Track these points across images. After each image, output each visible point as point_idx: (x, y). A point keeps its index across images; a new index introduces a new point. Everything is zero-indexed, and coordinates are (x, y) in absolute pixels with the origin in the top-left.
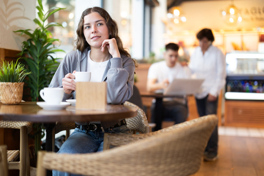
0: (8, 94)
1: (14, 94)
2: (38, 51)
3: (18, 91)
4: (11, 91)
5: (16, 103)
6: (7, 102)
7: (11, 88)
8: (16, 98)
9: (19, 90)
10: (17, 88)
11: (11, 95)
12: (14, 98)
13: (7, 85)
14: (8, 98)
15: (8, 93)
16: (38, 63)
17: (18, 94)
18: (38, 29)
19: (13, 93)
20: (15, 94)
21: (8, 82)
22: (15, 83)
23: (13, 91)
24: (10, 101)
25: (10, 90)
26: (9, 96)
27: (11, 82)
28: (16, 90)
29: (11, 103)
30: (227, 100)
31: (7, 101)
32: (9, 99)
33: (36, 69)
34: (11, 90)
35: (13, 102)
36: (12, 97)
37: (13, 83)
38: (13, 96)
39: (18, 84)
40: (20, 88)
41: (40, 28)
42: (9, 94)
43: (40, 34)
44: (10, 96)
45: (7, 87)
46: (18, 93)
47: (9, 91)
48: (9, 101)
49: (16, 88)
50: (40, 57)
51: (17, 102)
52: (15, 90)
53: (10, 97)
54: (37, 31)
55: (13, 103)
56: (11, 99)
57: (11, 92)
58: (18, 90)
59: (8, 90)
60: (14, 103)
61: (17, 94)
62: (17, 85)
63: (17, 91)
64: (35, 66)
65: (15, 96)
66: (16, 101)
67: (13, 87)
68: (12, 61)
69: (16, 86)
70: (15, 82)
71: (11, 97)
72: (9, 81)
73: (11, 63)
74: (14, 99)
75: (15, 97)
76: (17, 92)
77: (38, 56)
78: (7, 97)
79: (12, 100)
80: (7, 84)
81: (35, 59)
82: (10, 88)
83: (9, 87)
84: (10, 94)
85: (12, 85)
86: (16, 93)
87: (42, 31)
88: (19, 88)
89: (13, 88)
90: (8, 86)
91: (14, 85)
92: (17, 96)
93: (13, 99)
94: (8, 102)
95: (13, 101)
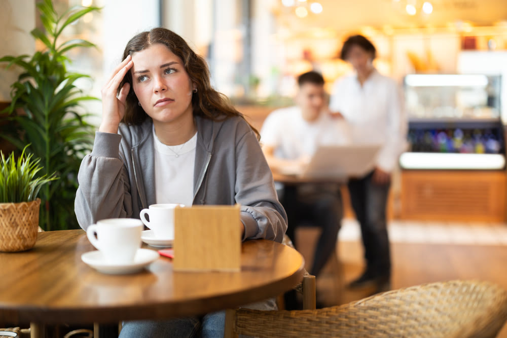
0: (7, 229)
1: (20, 229)
2: (47, 103)
3: (30, 222)
4: (13, 223)
5: (24, 248)
6: (6, 247)
7: (13, 215)
8: (26, 236)
9: (32, 218)
10: (26, 214)
11: (15, 233)
12: (21, 237)
13: (5, 210)
14: (8, 237)
15: (7, 226)
16: (47, 127)
17: (29, 227)
18: (44, 52)
19: (17, 225)
20: (24, 228)
21: (6, 202)
22: (22, 204)
23: (18, 223)
24: (12, 245)
25: (11, 219)
26: (9, 233)
27: (14, 202)
28: (24, 219)
29: (13, 250)
30: (405, 171)
31: (6, 245)
32: (9, 239)
33: (43, 142)
34: (13, 220)
35: (18, 247)
36: (17, 236)
37: (17, 204)
38: (19, 233)
39: (29, 205)
40: (33, 214)
41: (47, 50)
42: (9, 230)
43: (48, 65)
44: (11, 233)
45: (3, 213)
46: (29, 225)
47: (9, 223)
48: (10, 245)
49: (24, 215)
50: (50, 115)
51: (27, 246)
52: (22, 219)
53: (13, 236)
54: (41, 57)
55: (20, 247)
56: (15, 239)
57: (14, 225)
58: (30, 218)
59: (7, 220)
60: (22, 248)
61: (27, 229)
62: (27, 208)
63: (27, 221)
64: (39, 133)
65: (24, 233)
66: (26, 244)
67: (19, 212)
68: (13, 153)
69: (26, 211)
70: (22, 201)
71: (15, 237)
72: (9, 201)
73: (12, 157)
74: (20, 239)
75: (23, 236)
76: (27, 224)
77: (46, 113)
78: (4, 237)
79: (16, 242)
80: (3, 206)
81: (40, 119)
82: (11, 215)
83: (8, 215)
84: (11, 229)
85: (16, 209)
86: (25, 225)
87: (51, 57)
88: (30, 214)
89: (17, 216)
90: (6, 212)
91: (20, 209)
92: (27, 232)
93: (18, 241)
94: (8, 247)
95: (18, 244)
